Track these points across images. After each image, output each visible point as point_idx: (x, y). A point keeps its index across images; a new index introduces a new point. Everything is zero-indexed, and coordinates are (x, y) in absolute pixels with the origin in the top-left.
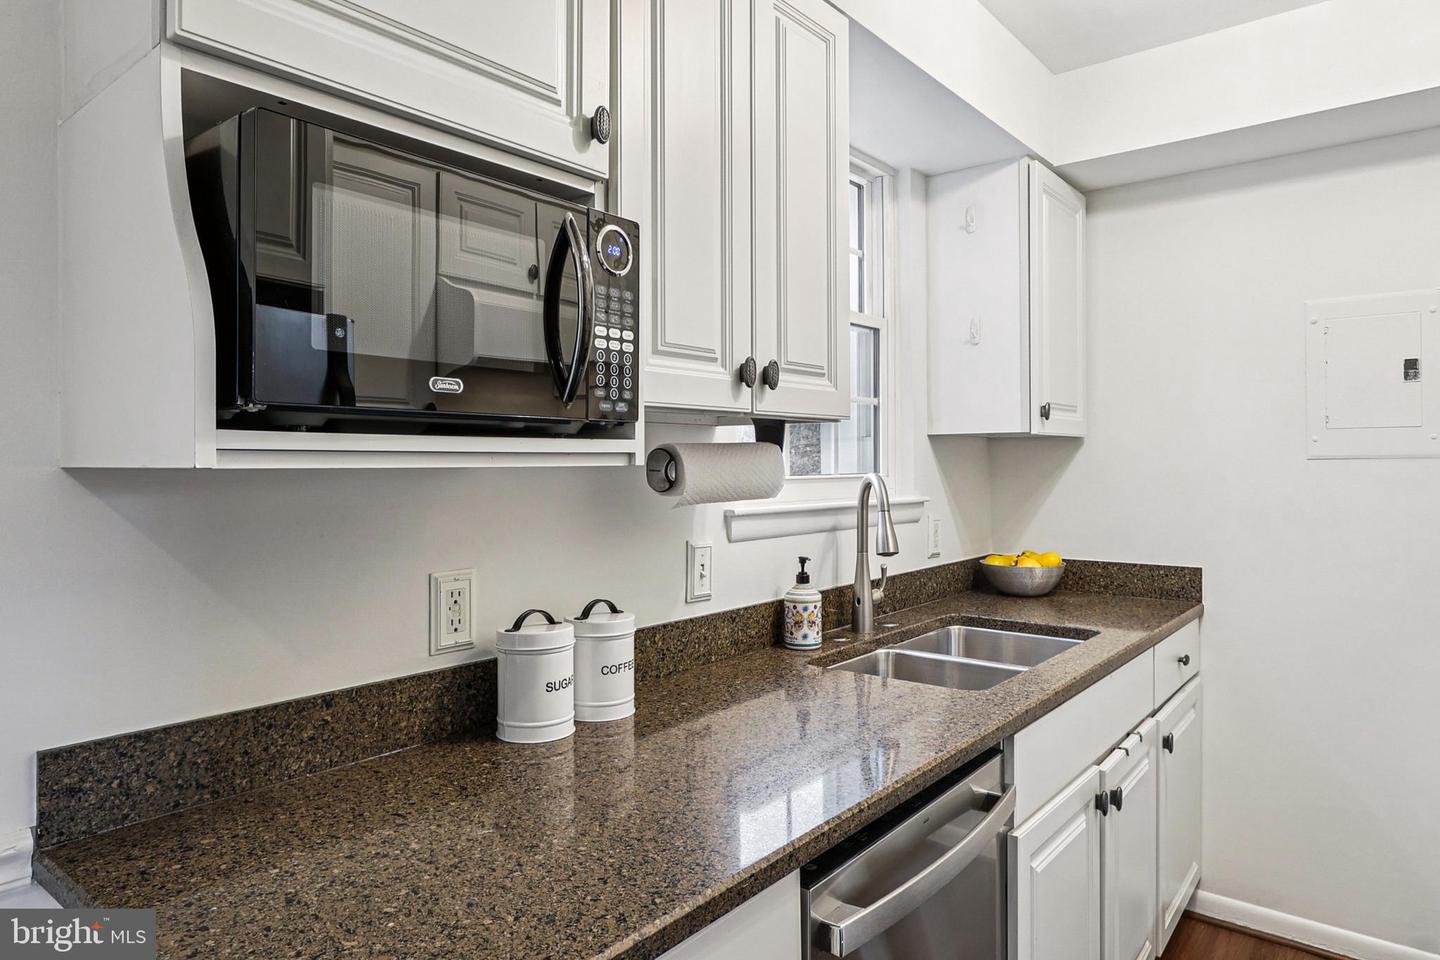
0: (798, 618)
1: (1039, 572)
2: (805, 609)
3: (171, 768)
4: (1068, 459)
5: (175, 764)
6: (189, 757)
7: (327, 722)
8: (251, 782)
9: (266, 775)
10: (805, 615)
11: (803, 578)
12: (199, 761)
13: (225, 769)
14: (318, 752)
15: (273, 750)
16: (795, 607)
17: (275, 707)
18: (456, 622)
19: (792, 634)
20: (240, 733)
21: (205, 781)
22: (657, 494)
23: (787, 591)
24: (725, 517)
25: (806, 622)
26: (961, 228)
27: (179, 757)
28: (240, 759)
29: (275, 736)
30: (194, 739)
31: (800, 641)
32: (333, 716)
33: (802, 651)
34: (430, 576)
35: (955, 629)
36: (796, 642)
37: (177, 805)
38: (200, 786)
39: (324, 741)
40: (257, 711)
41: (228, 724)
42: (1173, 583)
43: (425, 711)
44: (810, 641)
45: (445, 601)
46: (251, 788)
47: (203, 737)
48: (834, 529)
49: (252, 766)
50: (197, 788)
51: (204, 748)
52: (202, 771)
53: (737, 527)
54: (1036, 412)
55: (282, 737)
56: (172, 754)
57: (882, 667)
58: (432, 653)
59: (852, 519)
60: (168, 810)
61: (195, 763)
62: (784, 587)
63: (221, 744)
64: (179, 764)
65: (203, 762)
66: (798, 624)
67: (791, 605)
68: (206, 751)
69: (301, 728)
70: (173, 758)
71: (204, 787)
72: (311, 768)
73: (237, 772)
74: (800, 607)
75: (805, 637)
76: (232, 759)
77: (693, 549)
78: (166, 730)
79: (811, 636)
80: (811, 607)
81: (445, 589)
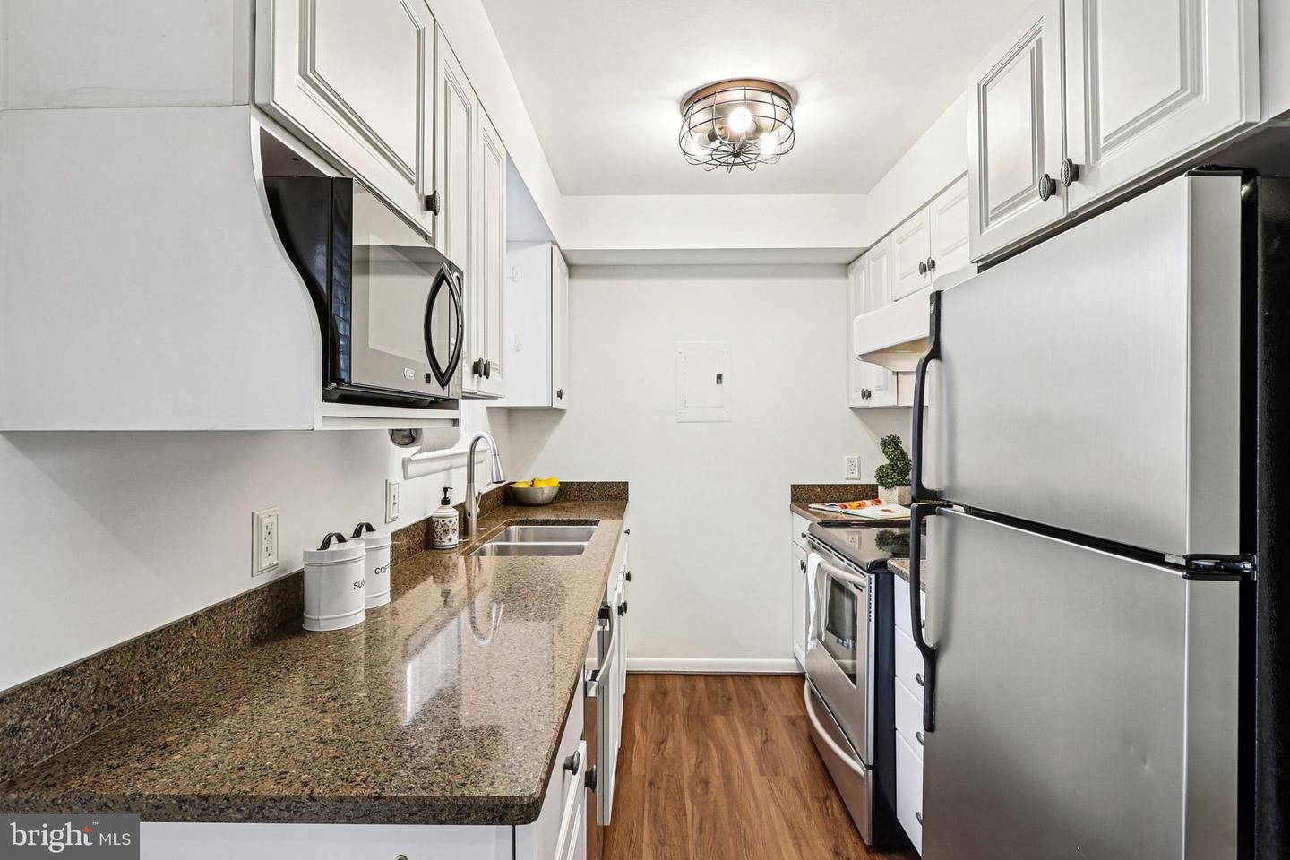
0: (446, 528)
1: (546, 491)
2: (451, 521)
3: (89, 695)
4: (556, 422)
5: (92, 691)
6: (102, 683)
7: (194, 638)
8: (145, 697)
9: (155, 689)
10: (451, 525)
11: (446, 502)
12: (109, 686)
13: (127, 689)
14: (188, 663)
15: (159, 667)
16: (443, 521)
17: (160, 631)
18: (269, 549)
19: (441, 539)
20: (138, 656)
21: (112, 703)
22: (397, 447)
23: (435, 510)
24: (403, 462)
25: (451, 530)
26: (510, 278)
27: (95, 685)
28: (137, 679)
29: (161, 655)
30: (106, 667)
31: (447, 543)
32: (197, 632)
33: (450, 549)
34: (253, 514)
35: (513, 528)
36: (444, 544)
37: (93, 727)
38: (111, 707)
39: (192, 654)
40: (149, 636)
41: (129, 650)
42: (614, 491)
43: (252, 620)
44: (453, 542)
45: (264, 533)
46: (145, 702)
47: (112, 664)
48: (450, 469)
49: (145, 683)
50: (108, 709)
51: (113, 673)
52: (111, 694)
53: (412, 469)
54: (555, 394)
55: (165, 655)
56: (90, 682)
57: (488, 552)
58: (254, 574)
59: (465, 460)
60: (87, 733)
61: (107, 688)
62: (433, 509)
63: (125, 668)
64: (95, 691)
65: (112, 685)
66: (446, 532)
67: (440, 520)
68: (114, 676)
69: (177, 646)
70: (90, 687)
71: (113, 707)
72: (184, 677)
73: (136, 690)
74: (447, 521)
75: (450, 540)
76: (132, 680)
77: (391, 486)
78: (85, 662)
79: (454, 539)
80: (454, 519)
81: (265, 522)
